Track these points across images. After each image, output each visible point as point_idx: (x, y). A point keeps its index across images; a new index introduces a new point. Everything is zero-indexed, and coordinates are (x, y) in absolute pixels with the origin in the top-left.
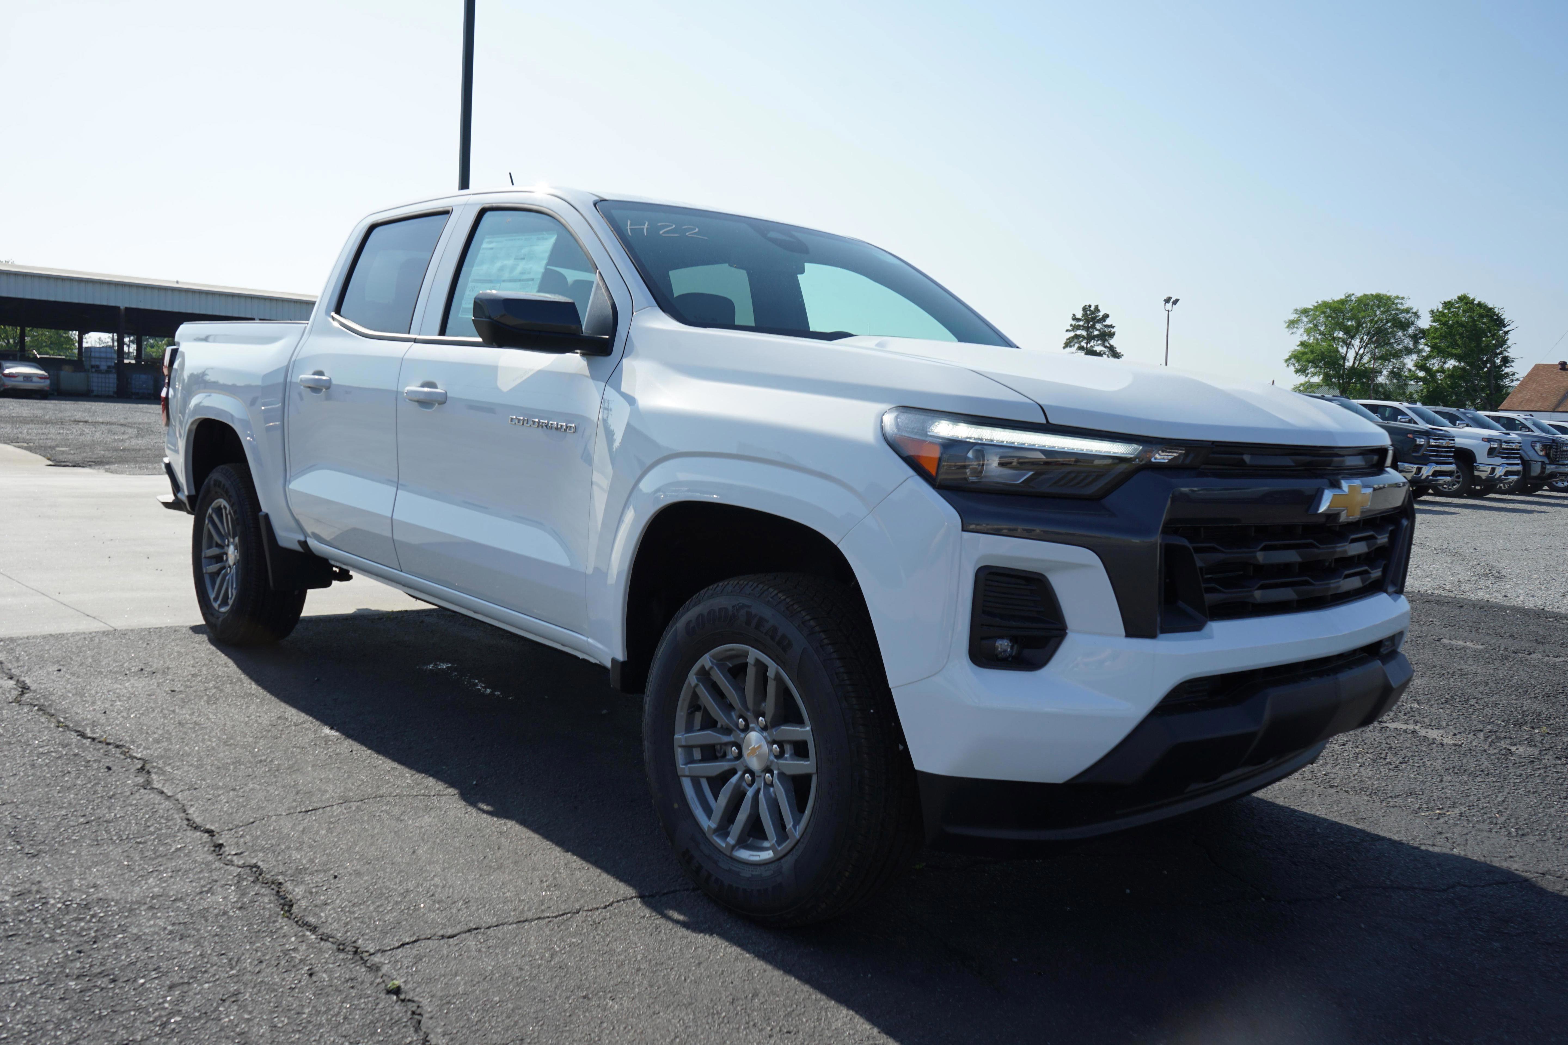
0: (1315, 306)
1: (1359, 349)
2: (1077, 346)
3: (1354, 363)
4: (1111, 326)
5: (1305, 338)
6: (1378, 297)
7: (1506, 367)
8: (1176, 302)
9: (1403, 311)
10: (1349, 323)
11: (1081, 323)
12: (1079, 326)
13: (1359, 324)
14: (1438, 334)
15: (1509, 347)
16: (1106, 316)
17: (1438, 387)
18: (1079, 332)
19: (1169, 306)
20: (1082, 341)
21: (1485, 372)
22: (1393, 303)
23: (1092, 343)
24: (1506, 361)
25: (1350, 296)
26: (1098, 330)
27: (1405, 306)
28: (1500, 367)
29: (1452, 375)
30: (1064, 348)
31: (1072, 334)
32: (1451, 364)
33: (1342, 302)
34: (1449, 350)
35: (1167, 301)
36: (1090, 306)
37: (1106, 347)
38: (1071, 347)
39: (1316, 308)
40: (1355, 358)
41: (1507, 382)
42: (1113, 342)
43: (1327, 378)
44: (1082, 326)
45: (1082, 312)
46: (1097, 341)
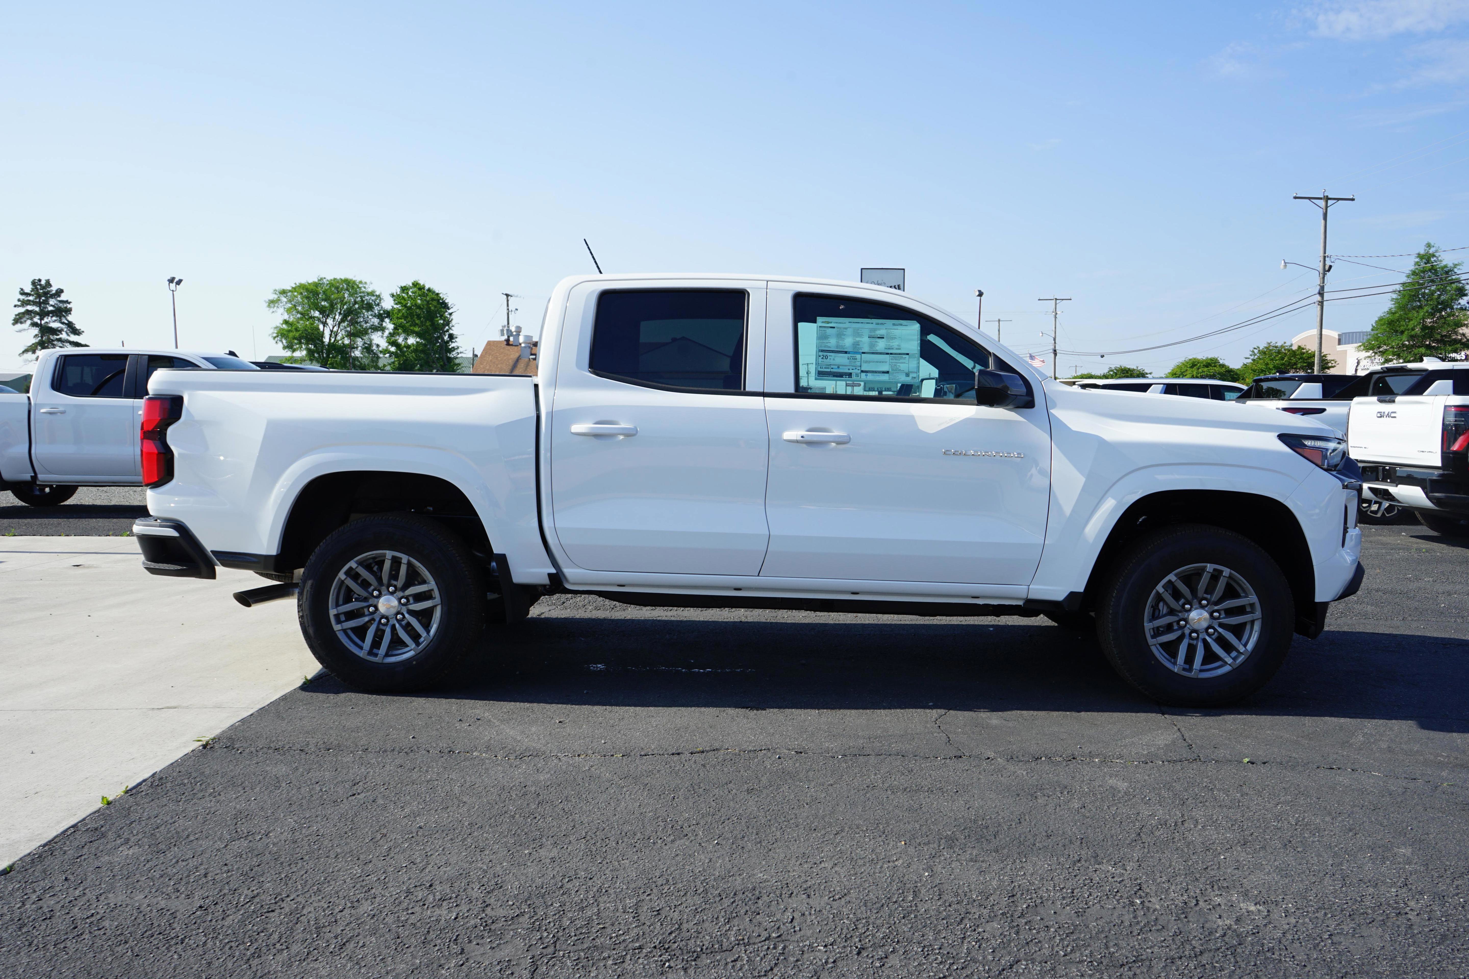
0: (293, 288)
1: (333, 328)
2: (29, 322)
3: (330, 340)
4: (67, 302)
5: (286, 317)
6: (347, 281)
7: (452, 342)
8: (179, 282)
9: (368, 294)
10: (323, 303)
11: (31, 298)
12: (29, 301)
13: (332, 306)
14: (400, 315)
15: (453, 326)
16: (60, 292)
17: (406, 360)
18: (30, 308)
19: (173, 286)
20: (35, 317)
21: (438, 346)
22: (358, 287)
23: (46, 320)
24: (451, 337)
25: (322, 279)
26: (52, 306)
27: (370, 290)
28: (448, 342)
29: (417, 349)
30: (14, 324)
31: (22, 310)
32: (412, 340)
33: (316, 285)
34: (412, 328)
35: (171, 281)
36: (40, 280)
37: (63, 323)
38: (21, 323)
39: (294, 289)
40: (331, 335)
41: (453, 355)
42: (70, 318)
43: (310, 352)
44: (33, 301)
45: (31, 286)
46: (52, 317)
